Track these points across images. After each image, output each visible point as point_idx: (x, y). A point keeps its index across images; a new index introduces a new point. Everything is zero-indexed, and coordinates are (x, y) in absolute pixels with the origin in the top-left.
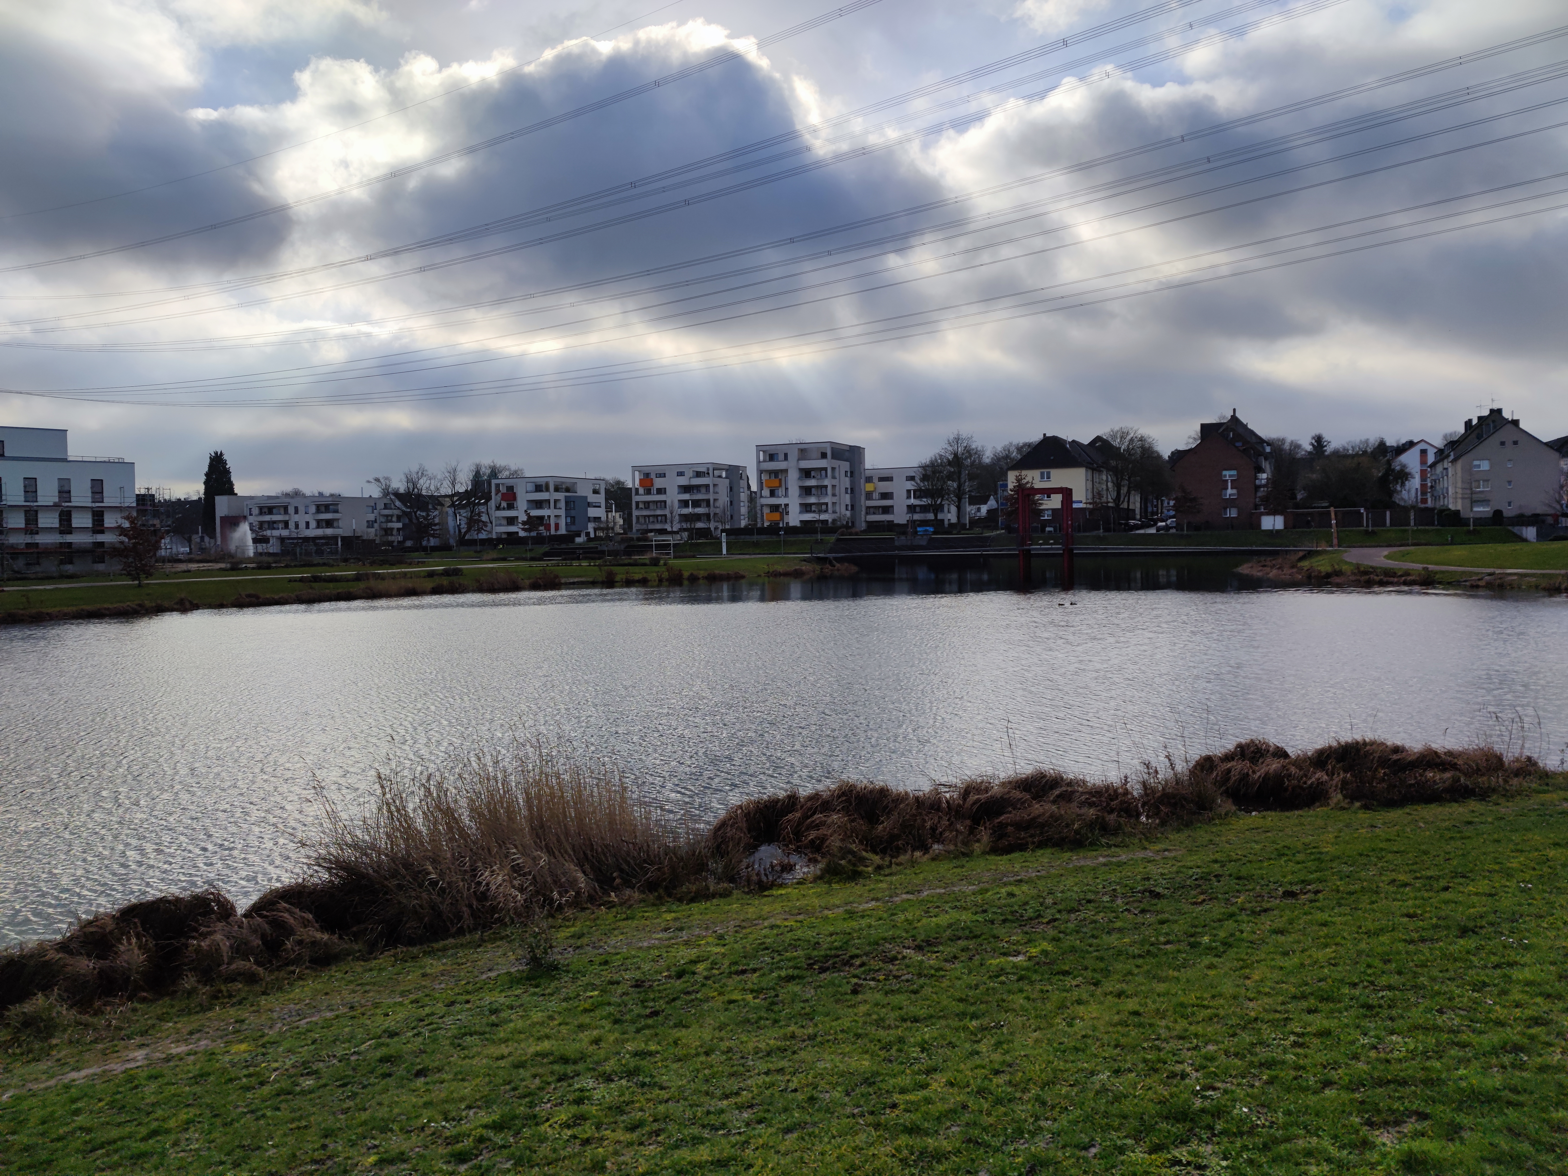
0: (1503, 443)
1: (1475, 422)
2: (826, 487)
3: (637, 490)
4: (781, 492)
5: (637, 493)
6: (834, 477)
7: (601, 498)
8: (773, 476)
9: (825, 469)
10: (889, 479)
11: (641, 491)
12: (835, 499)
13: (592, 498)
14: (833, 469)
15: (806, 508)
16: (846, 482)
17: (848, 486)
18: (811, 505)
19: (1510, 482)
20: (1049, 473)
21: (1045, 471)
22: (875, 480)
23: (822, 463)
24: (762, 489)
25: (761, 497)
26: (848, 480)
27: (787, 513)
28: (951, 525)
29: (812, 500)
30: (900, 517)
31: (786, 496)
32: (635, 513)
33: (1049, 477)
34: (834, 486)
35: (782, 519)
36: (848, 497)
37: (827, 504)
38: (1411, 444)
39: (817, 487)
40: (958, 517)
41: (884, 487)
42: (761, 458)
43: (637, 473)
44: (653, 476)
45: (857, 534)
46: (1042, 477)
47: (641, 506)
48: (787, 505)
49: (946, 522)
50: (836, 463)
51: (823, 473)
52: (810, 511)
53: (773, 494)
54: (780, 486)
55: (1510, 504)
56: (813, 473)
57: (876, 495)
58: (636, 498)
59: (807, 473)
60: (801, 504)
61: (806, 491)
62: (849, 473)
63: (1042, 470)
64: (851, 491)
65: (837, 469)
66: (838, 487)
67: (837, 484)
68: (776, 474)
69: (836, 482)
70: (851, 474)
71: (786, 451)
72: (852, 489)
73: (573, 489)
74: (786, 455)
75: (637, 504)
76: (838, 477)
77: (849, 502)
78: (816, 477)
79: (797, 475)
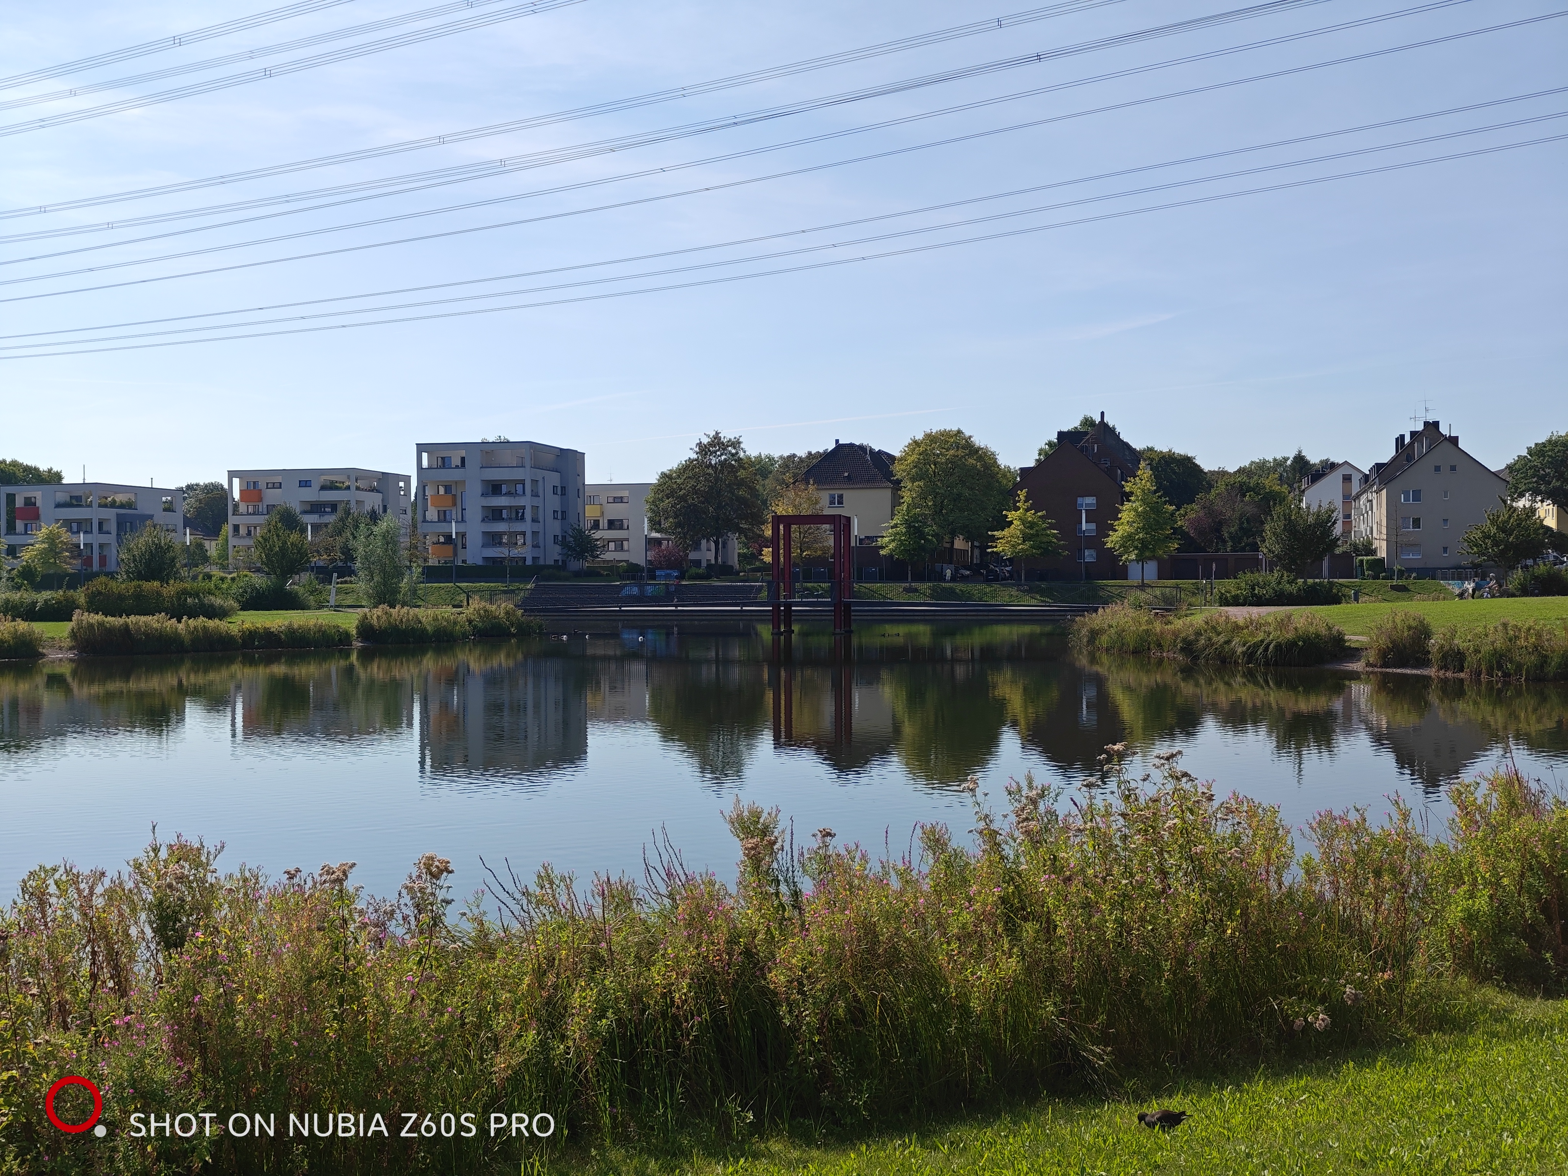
0: (1437, 469)
1: (1407, 440)
2: (524, 508)
3: (236, 506)
4: (455, 513)
5: (236, 511)
6: (535, 495)
7: (177, 519)
8: (442, 491)
9: (523, 482)
10: (619, 500)
11: (242, 508)
12: (536, 527)
13: (161, 518)
14: (535, 482)
15: (493, 539)
16: (553, 502)
17: (558, 509)
18: (500, 535)
19: (1445, 521)
20: (841, 497)
21: (836, 493)
22: (604, 501)
23: (518, 474)
24: (425, 510)
25: (424, 521)
26: (557, 498)
27: (464, 547)
28: (709, 566)
29: (501, 527)
30: (636, 554)
31: (463, 520)
32: (232, 541)
33: (840, 502)
34: (535, 508)
35: (455, 554)
36: (557, 524)
37: (524, 534)
38: (1329, 467)
39: (511, 507)
40: (716, 558)
41: (615, 511)
42: (425, 464)
43: (236, 482)
44: (262, 485)
45: (567, 580)
46: (832, 502)
47: (243, 531)
48: (464, 535)
49: (704, 564)
50: (539, 474)
51: (519, 487)
52: (501, 544)
53: (443, 517)
54: (454, 504)
55: (1445, 550)
56: (504, 489)
57: (603, 523)
58: (232, 520)
59: (494, 488)
60: (485, 533)
61: (495, 514)
62: (559, 489)
63: (832, 492)
64: (563, 515)
65: (540, 483)
66: (541, 510)
67: (541, 505)
68: (448, 489)
69: (538, 502)
70: (562, 491)
71: (463, 453)
72: (563, 512)
73: (129, 505)
74: (463, 459)
75: (236, 528)
76: (541, 493)
77: (558, 532)
78: (509, 494)
79: (478, 489)
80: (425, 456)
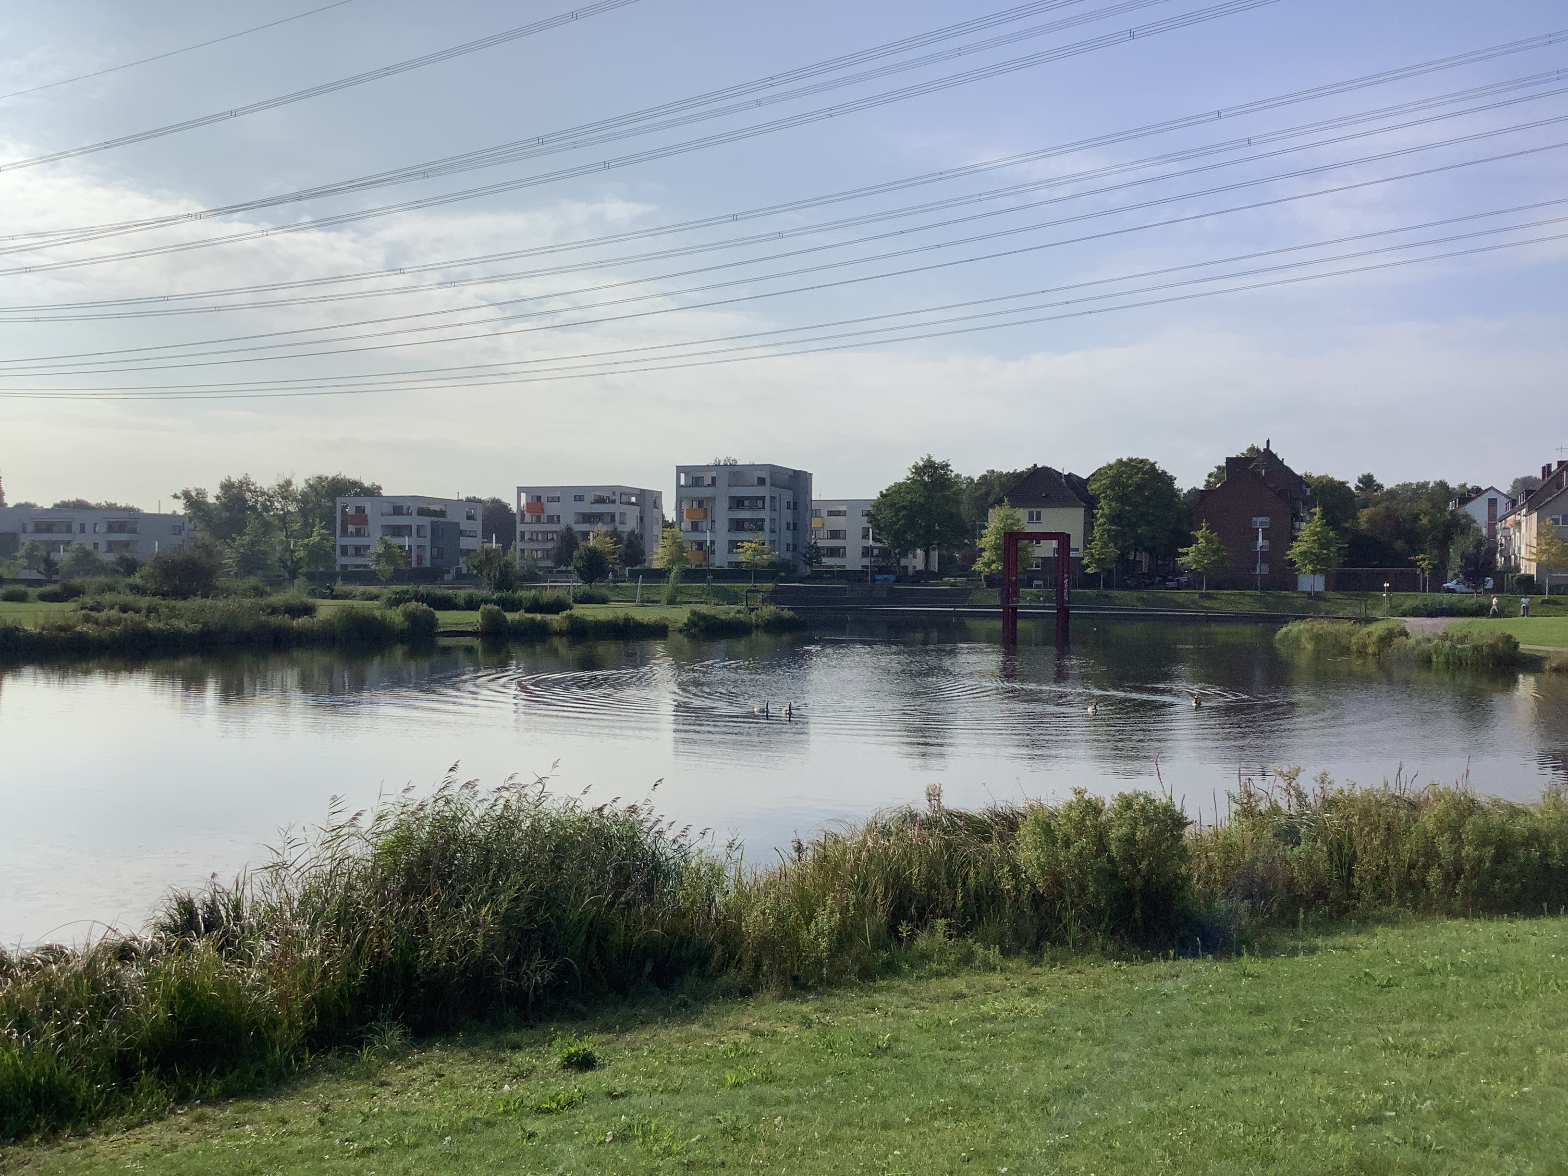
1: (1554, 467)
2: (763, 520)
3: (523, 515)
4: (705, 525)
5: (522, 521)
6: (773, 509)
7: (477, 526)
8: (695, 505)
9: (763, 499)
10: (840, 514)
11: (528, 517)
12: (773, 537)
13: (465, 525)
14: (773, 498)
15: (736, 546)
16: (787, 516)
17: (791, 521)
20: (1039, 513)
21: (1035, 510)
22: (824, 513)
23: (759, 491)
24: (680, 521)
25: (680, 530)
26: (790, 512)
27: (713, 552)
28: (916, 573)
29: (744, 536)
30: (854, 561)
31: (712, 530)
32: (520, 546)
33: (1038, 518)
34: (773, 520)
35: (706, 559)
36: (790, 533)
38: (1477, 492)
39: (751, 520)
40: (926, 565)
41: (837, 523)
42: (682, 482)
43: (523, 495)
44: (544, 500)
45: (801, 582)
46: (1031, 518)
47: (527, 536)
48: (712, 542)
49: (910, 570)
50: (777, 492)
51: (760, 503)
53: (695, 527)
54: (706, 516)
56: (747, 503)
57: (823, 533)
58: (520, 528)
59: (738, 503)
60: (730, 542)
61: (738, 525)
62: (792, 504)
63: (1031, 510)
64: (794, 527)
65: (778, 499)
66: (777, 521)
67: (777, 518)
68: (700, 503)
69: (776, 515)
70: (794, 506)
71: (714, 474)
72: (795, 525)
73: (442, 514)
74: (713, 479)
75: (523, 533)
76: (778, 509)
77: (790, 541)
78: (750, 508)
79: (726, 505)
80: (683, 475)
